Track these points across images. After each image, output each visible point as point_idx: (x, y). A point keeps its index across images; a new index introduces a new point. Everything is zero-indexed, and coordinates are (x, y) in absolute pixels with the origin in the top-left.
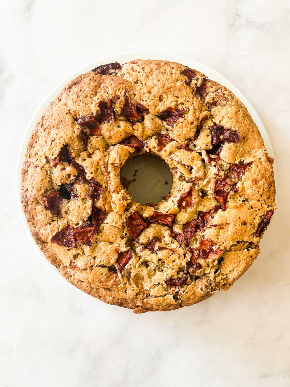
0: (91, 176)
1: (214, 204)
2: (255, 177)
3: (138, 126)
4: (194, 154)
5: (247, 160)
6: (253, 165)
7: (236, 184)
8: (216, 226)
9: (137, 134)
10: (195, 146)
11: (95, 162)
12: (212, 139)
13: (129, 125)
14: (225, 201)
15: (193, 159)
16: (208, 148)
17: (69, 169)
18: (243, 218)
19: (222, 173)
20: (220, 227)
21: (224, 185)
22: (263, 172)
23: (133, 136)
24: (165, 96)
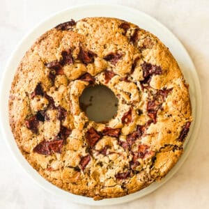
0: (58, 104)
1: (148, 119)
2: (175, 98)
3: (90, 66)
4: (131, 84)
5: (169, 87)
6: (173, 90)
7: (162, 104)
8: (149, 134)
9: (90, 71)
10: (132, 78)
11: (61, 94)
12: (144, 73)
13: (83, 66)
14: (155, 117)
15: (131, 88)
16: (141, 79)
17: (43, 100)
19: (152, 97)
20: (152, 135)
21: (154, 106)
22: (181, 94)
23: (87, 73)
24: (108, 45)
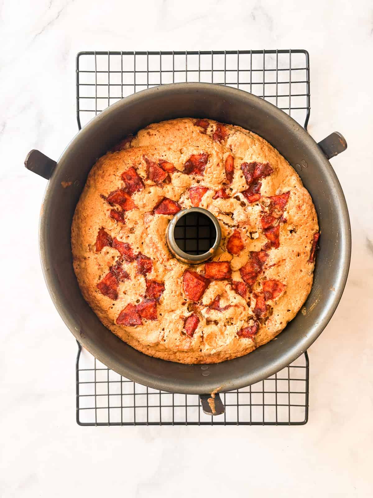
0: (138, 250)
1: (265, 241)
2: (297, 203)
3: (168, 187)
4: (232, 200)
5: (285, 190)
6: (291, 193)
7: (282, 215)
8: (274, 265)
9: (169, 195)
10: (231, 190)
11: (139, 237)
12: (246, 178)
13: (158, 189)
14: (277, 236)
15: (232, 205)
16: (244, 189)
17: (113, 252)
18: (296, 250)
19: (267, 209)
20: (278, 264)
21: (272, 221)
22: (302, 197)
23: (165, 199)
24: (185, 149)
